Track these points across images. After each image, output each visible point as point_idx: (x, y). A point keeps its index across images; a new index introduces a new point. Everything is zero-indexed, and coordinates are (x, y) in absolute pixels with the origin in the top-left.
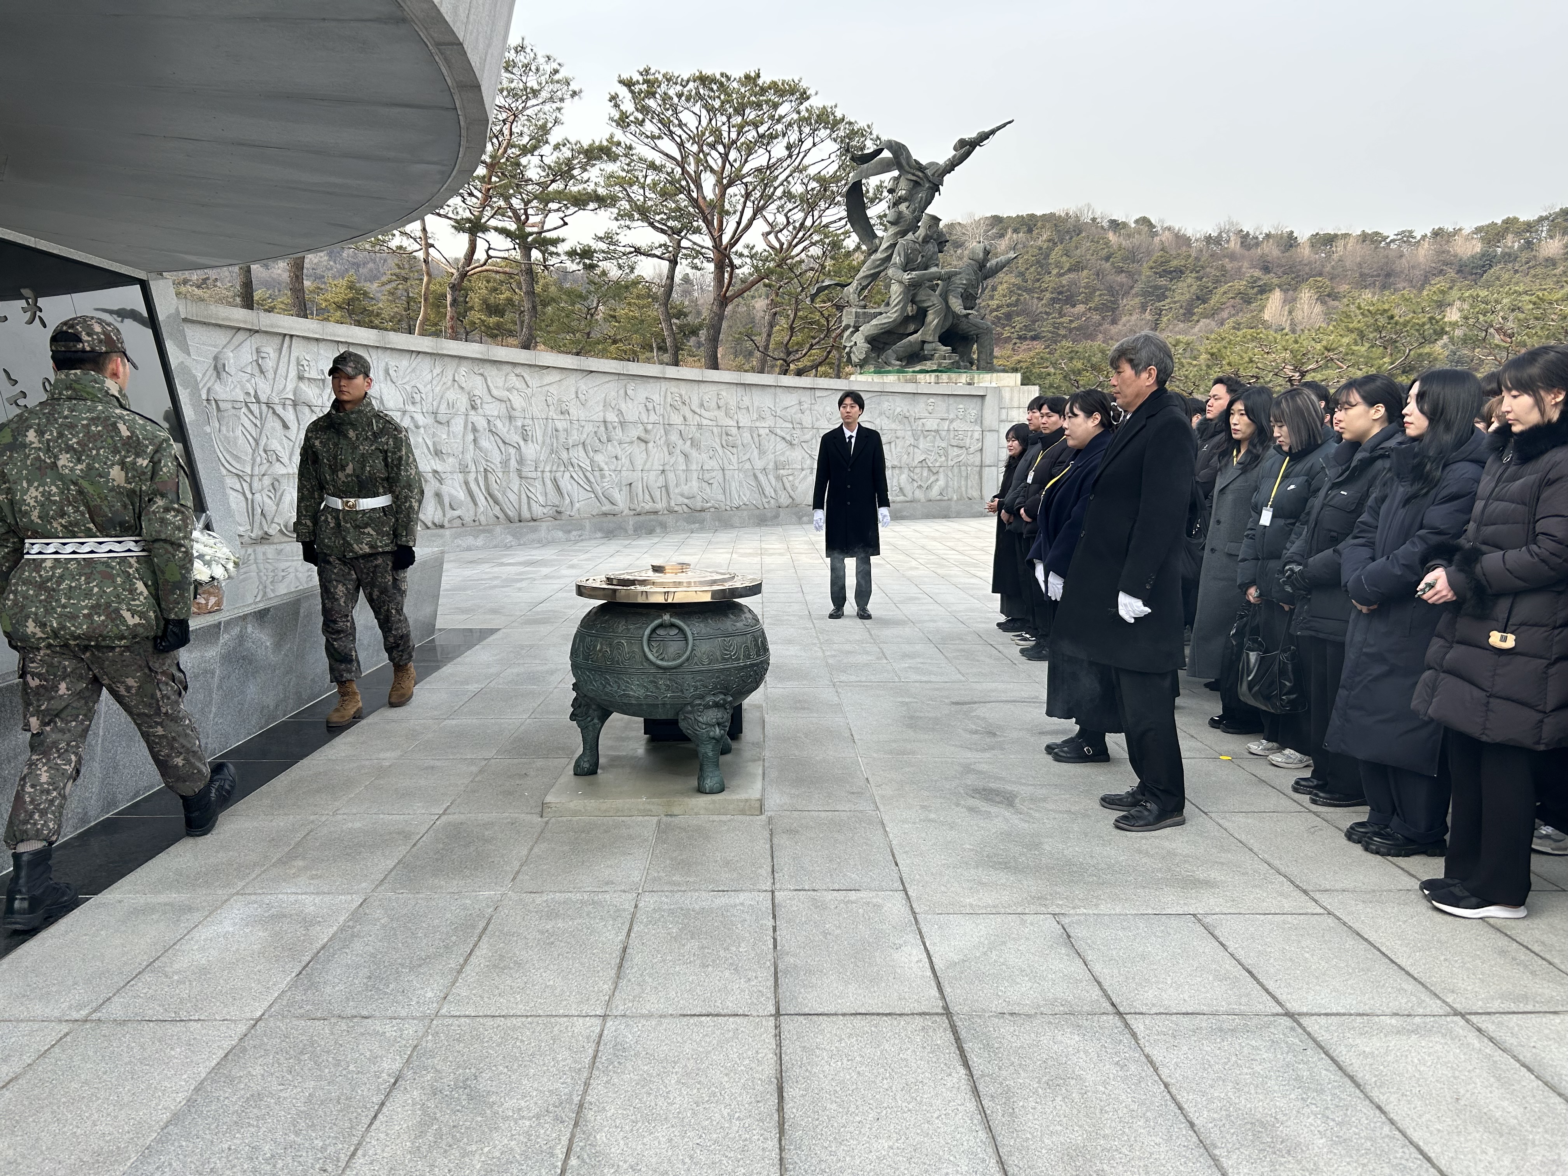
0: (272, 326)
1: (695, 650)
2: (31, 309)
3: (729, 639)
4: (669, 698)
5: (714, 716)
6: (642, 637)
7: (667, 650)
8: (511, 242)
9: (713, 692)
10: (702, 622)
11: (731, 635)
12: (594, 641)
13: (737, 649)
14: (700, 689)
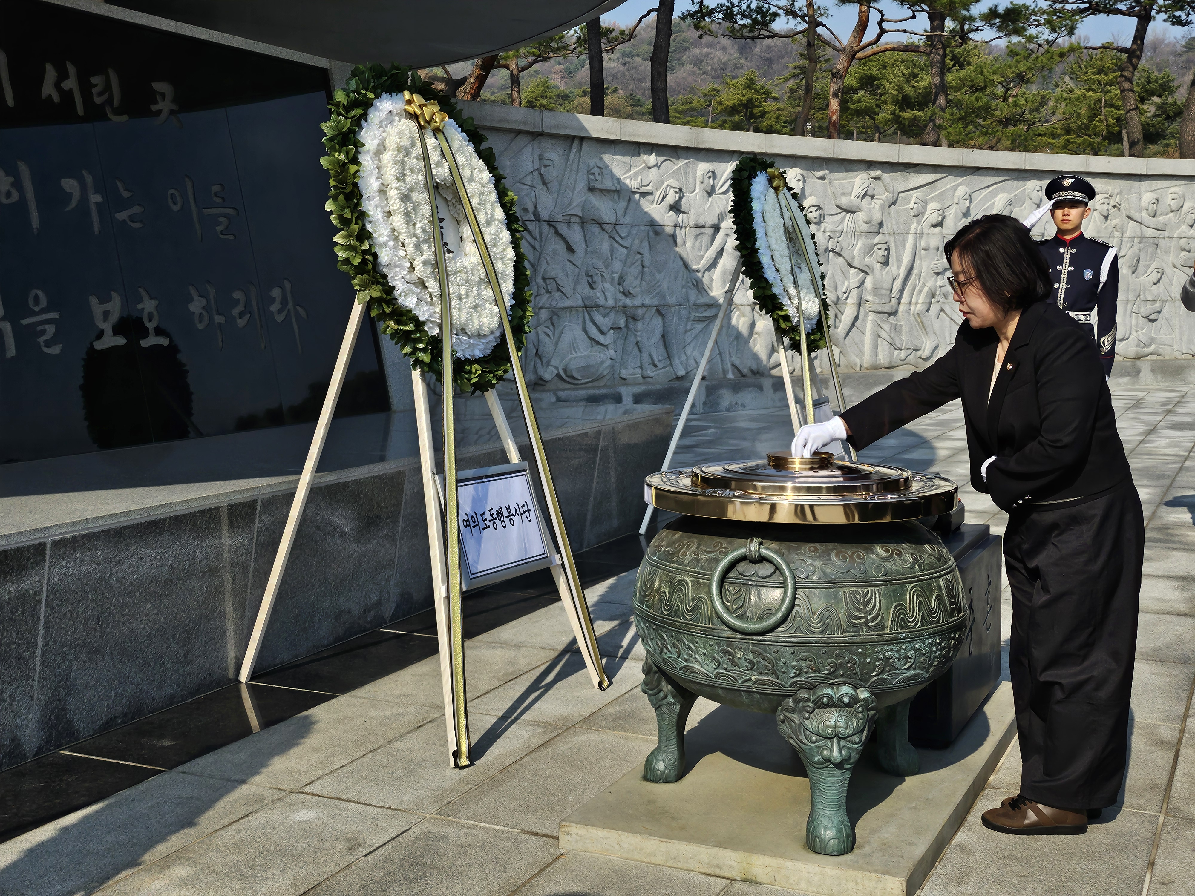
0: (558, 127)
1: (799, 605)
2: (164, 106)
3: (865, 591)
4: (755, 682)
5: (831, 722)
6: (712, 576)
7: (750, 601)
8: (910, 8)
9: (831, 682)
10: (819, 557)
11: (872, 583)
12: (653, 574)
13: (880, 609)
14: (806, 673)
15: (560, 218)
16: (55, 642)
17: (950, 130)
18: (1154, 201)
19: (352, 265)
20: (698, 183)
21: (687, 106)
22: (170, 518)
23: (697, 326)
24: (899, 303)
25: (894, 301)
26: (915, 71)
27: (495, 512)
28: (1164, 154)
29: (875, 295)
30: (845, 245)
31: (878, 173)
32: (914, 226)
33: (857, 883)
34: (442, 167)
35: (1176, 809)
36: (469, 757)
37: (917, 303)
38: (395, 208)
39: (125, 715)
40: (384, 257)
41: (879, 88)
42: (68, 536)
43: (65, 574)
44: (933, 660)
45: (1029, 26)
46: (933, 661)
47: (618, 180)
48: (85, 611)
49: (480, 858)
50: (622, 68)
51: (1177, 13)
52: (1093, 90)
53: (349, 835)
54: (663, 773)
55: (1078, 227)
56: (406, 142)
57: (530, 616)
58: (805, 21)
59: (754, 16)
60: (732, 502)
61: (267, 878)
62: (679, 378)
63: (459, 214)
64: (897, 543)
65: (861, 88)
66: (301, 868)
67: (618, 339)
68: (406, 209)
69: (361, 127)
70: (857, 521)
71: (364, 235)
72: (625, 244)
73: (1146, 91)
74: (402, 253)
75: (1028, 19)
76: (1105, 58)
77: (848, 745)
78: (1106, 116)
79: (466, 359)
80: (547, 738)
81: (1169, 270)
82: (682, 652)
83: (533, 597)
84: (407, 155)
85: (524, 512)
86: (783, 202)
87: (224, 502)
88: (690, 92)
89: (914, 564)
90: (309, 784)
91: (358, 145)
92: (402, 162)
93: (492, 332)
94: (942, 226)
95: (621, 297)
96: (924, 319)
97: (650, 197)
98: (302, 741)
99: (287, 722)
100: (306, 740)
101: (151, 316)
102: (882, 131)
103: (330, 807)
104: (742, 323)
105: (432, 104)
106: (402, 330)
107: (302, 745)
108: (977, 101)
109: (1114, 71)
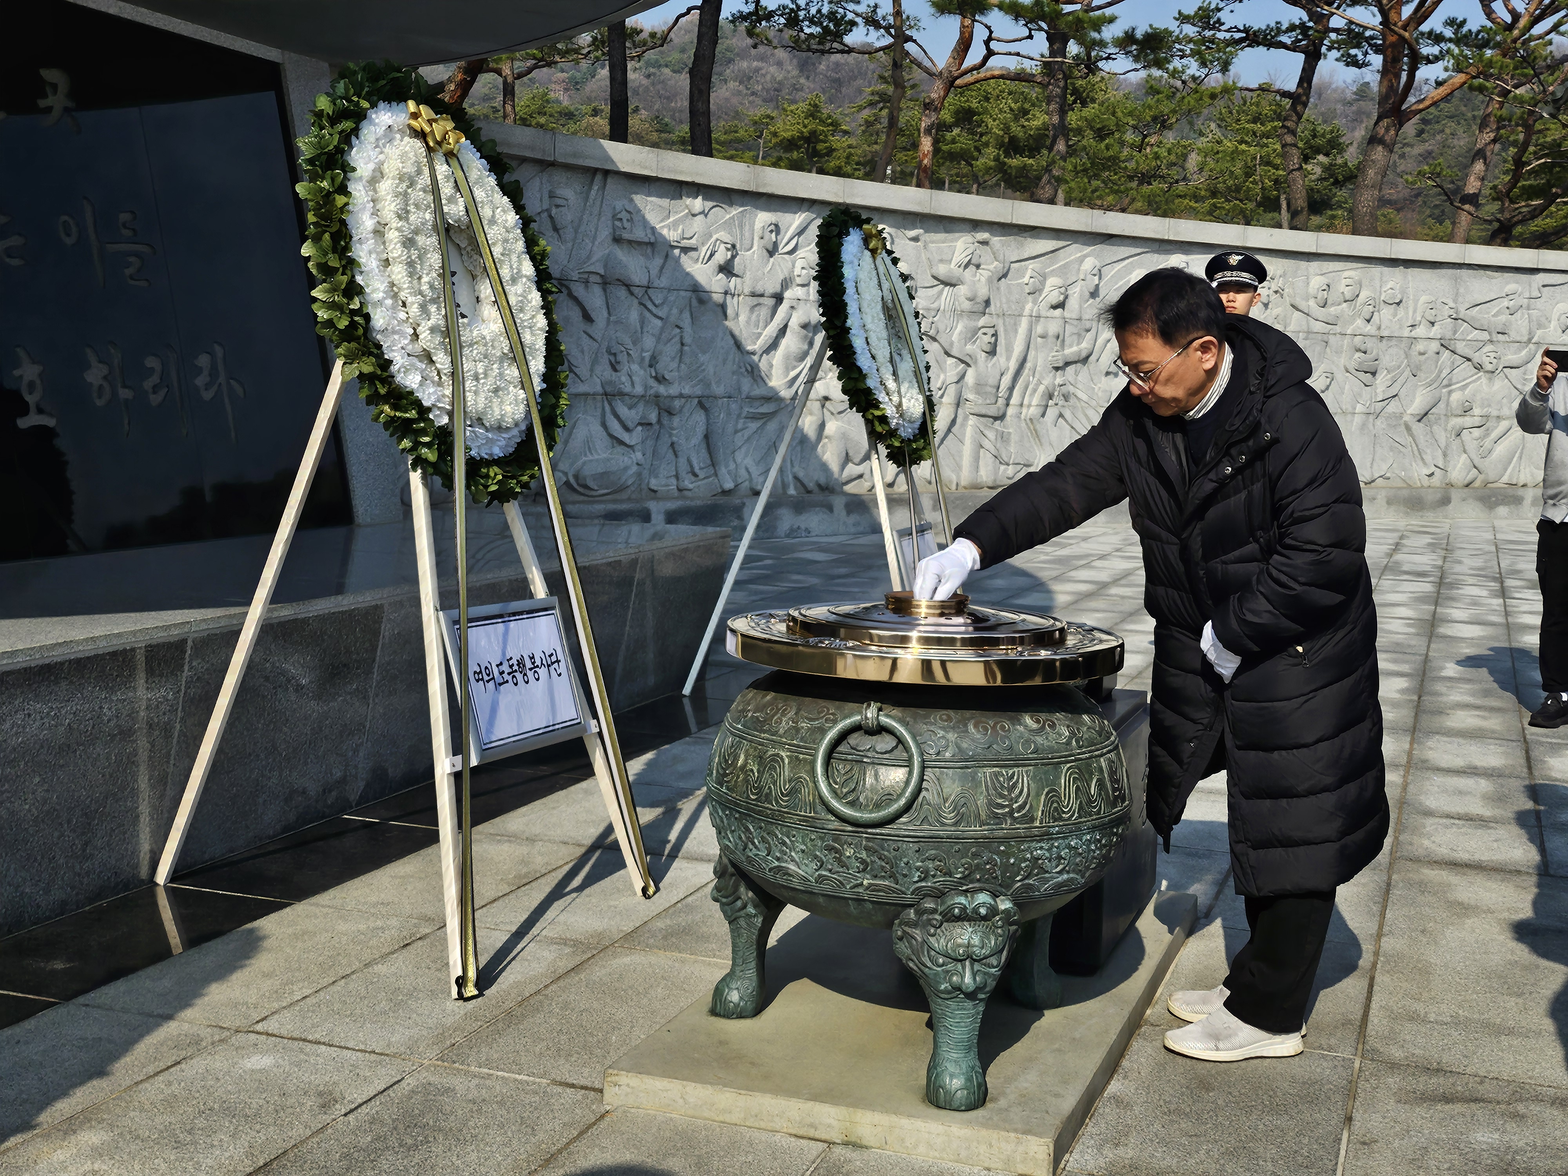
0: (575, 155)
1: (927, 790)
2: (56, 101)
3: (1010, 772)
4: (867, 888)
5: (963, 940)
6: (816, 750)
7: (864, 783)
8: (1026, 25)
9: (964, 888)
10: (953, 728)
11: (1018, 762)
12: (735, 747)
13: (1028, 795)
14: (934, 876)
15: (575, 276)
17: (1071, 184)
18: (1325, 287)
19: (336, 329)
20: (756, 238)
21: (732, 136)
22: (70, 661)
23: (750, 425)
24: (1008, 405)
25: (1001, 402)
26: (1026, 106)
27: (515, 662)
28: (1330, 228)
29: (978, 393)
30: (941, 327)
31: (985, 236)
32: (1029, 306)
33: (991, 1146)
34: (456, 203)
35: (1374, 1050)
36: (477, 985)
37: (1029, 406)
38: (395, 255)
39: (0, 927)
40: (379, 320)
41: (980, 126)
44: (1091, 861)
45: (1173, 57)
46: (1092, 863)
47: (653, 229)
49: (499, 1116)
50: (645, 82)
51: (1353, 52)
52: (1246, 143)
53: (321, 1088)
54: (737, 1006)
56: (410, 169)
57: (544, 800)
58: (890, 34)
59: (825, 24)
60: (843, 655)
61: (212, 1146)
62: (725, 493)
63: (475, 267)
64: (1050, 712)
65: (956, 124)
66: (258, 1132)
67: (646, 439)
68: (409, 257)
69: (351, 147)
70: (999, 682)
71: (353, 290)
72: (660, 314)
73: (1311, 147)
74: (402, 315)
75: (1170, 48)
76: (1263, 102)
77: (984, 969)
78: (1261, 176)
79: (482, 459)
80: (578, 960)
81: (1340, 375)
82: (774, 848)
83: (546, 776)
84: (412, 184)
85: (553, 663)
86: (882, 269)
87: (140, 642)
88: (734, 118)
89: (1070, 738)
90: (262, 1020)
91: (347, 169)
92: (405, 194)
93: (517, 425)
95: (652, 383)
96: (1038, 427)
97: (693, 254)
98: (248, 962)
99: (225, 938)
100: (253, 961)
101: (31, 386)
102: (981, 181)
103: (292, 1050)
104: (808, 423)
105: (444, 119)
106: (399, 418)
107: (249, 969)
108: (1108, 149)
109: (1273, 120)
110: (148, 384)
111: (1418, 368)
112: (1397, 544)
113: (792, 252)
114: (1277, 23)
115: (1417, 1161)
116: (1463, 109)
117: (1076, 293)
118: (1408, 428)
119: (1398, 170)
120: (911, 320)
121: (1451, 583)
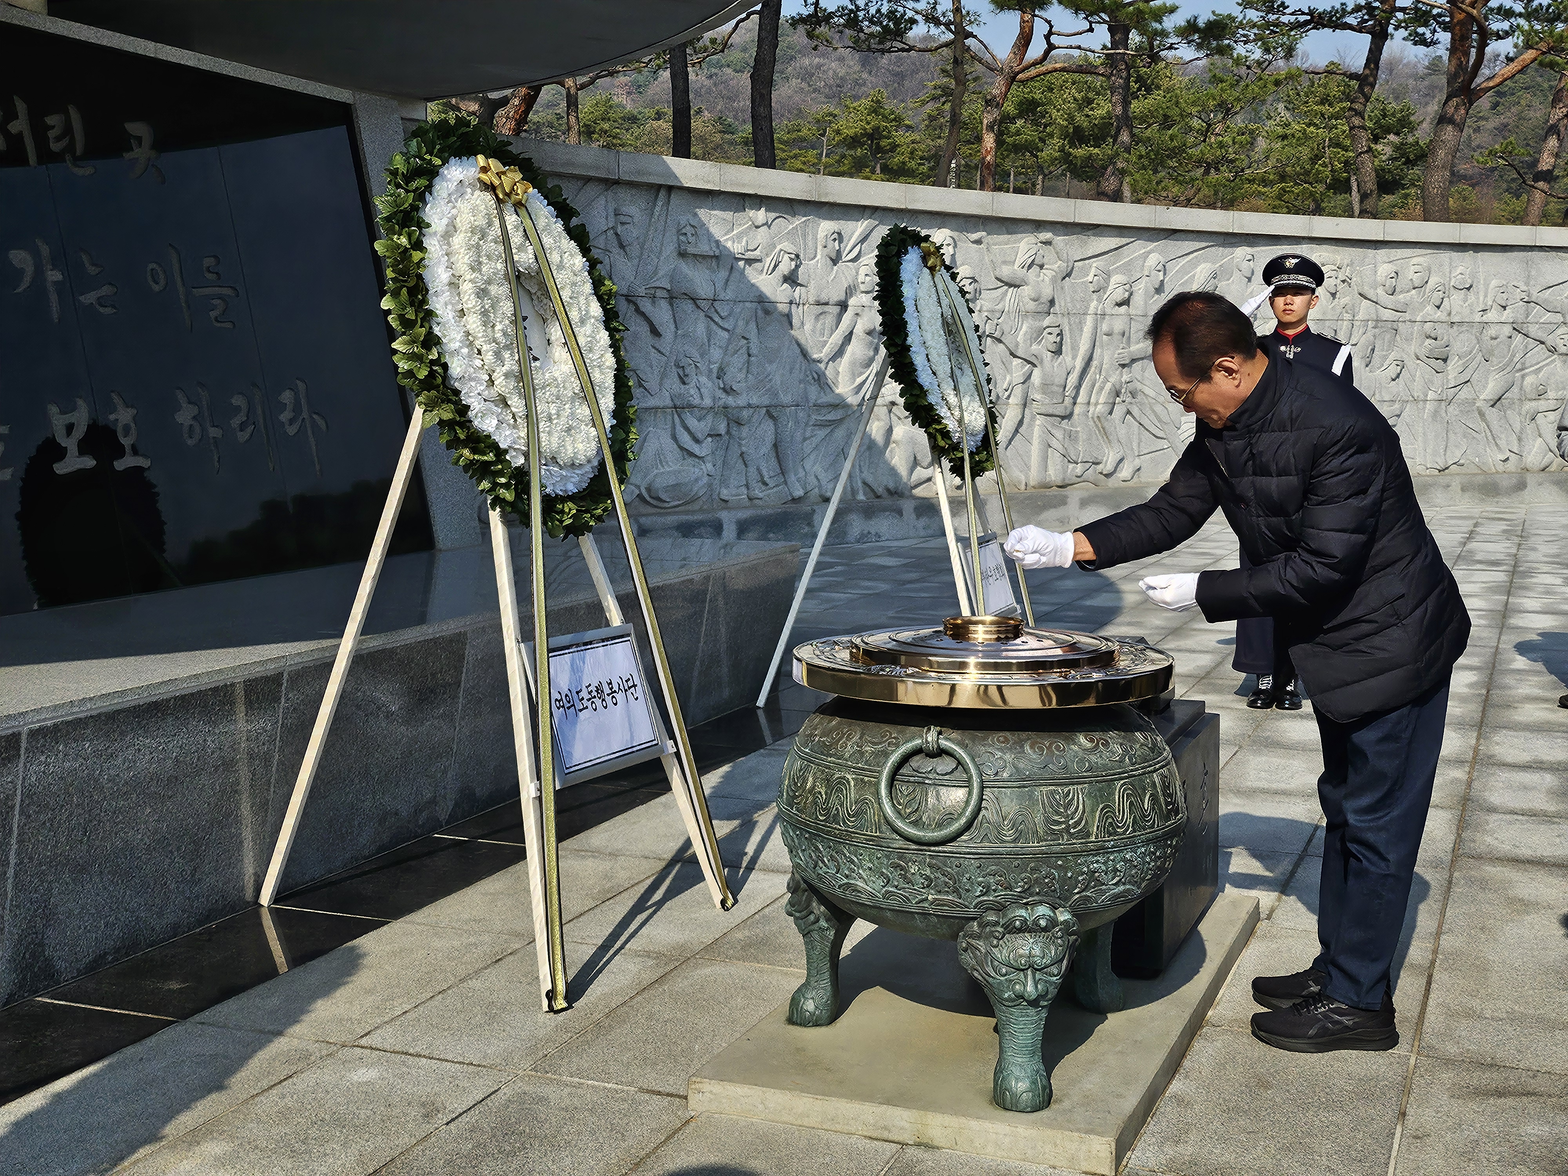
0: (638, 172)
1: (986, 808)
2: (141, 153)
3: (1066, 790)
4: (932, 903)
5: (1025, 950)
6: (880, 773)
7: (927, 804)
8: (1086, 18)
9: (1025, 901)
10: (1010, 749)
11: (1073, 780)
12: (804, 770)
13: (1084, 812)
14: (995, 891)
15: (642, 291)
16: (31, 859)
17: (1137, 176)
18: (1393, 275)
19: (417, 378)
20: (820, 247)
21: (794, 136)
22: (175, 698)
23: (818, 432)
24: (1075, 403)
25: (1068, 401)
26: (1090, 95)
27: (594, 689)
30: (1006, 329)
31: (1047, 235)
32: (1094, 304)
33: (1056, 1145)
34: (526, 251)
35: (1430, 1047)
36: (566, 998)
37: (1097, 404)
38: (470, 306)
39: (117, 950)
40: (456, 368)
41: (1044, 117)
42: (49, 723)
43: (44, 772)
44: (1147, 872)
45: (1235, 42)
46: (1147, 874)
47: (717, 242)
48: (69, 819)
49: (590, 1123)
50: (707, 82)
51: (1421, 30)
52: (1315, 125)
53: (423, 1099)
54: (812, 1014)
55: (1303, 319)
56: (481, 222)
57: (625, 815)
58: (951, 31)
59: (885, 23)
60: (903, 681)
61: (325, 1154)
62: (794, 500)
63: (545, 310)
64: (1104, 731)
65: (1020, 116)
66: (367, 1141)
67: (716, 450)
68: (483, 307)
69: (425, 203)
70: (1054, 705)
71: (431, 341)
72: (726, 326)
73: (1381, 127)
74: (478, 363)
75: (1234, 34)
76: (1330, 84)
77: (1045, 977)
78: (1330, 158)
79: (557, 495)
80: (661, 972)
81: (1410, 362)
82: (843, 866)
83: (627, 791)
84: (483, 237)
85: (630, 688)
86: (940, 286)
87: (239, 678)
88: (797, 116)
89: (1124, 756)
90: (366, 1035)
91: (422, 225)
92: (478, 246)
93: (589, 461)
94: (1128, 305)
95: (721, 394)
96: (1106, 424)
97: (758, 265)
98: (350, 979)
99: (327, 956)
100: (354, 978)
101: (127, 430)
102: (1046, 172)
103: (395, 1063)
104: (876, 429)
105: (511, 171)
106: (478, 461)
107: (351, 986)
108: (1172, 140)
109: (1341, 101)
110: (236, 422)
111: (1491, 352)
112: (1472, 532)
113: (854, 260)
114: (1342, 4)
115: (1469, 1154)
116: (1539, 79)
117: (1141, 289)
118: (1482, 414)
119: (1474, 144)
120: (972, 335)
121: (1524, 572)
